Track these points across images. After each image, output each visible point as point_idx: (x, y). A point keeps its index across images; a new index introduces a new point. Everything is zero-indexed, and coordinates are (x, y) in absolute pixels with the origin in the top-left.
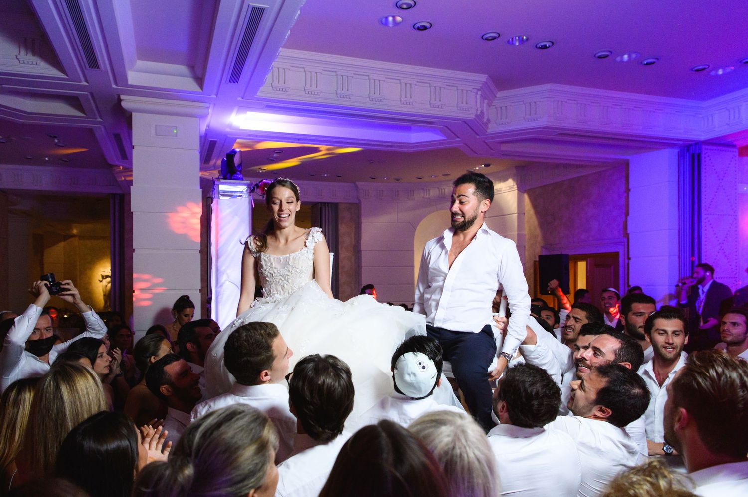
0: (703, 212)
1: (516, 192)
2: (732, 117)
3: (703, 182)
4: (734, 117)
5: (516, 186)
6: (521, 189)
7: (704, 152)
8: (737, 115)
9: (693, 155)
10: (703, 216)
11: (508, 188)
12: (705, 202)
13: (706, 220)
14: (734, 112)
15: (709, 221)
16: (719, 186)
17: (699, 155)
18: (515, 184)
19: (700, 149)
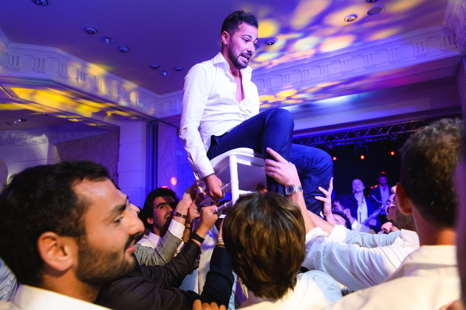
0: (159, 161)
1: (47, 144)
2: (172, 107)
3: (159, 143)
4: (173, 107)
5: (47, 140)
6: (51, 142)
7: (159, 126)
8: (175, 106)
9: (154, 127)
10: (159, 163)
11: (42, 141)
12: (160, 155)
13: (160, 166)
14: (173, 104)
15: (162, 166)
16: (167, 147)
17: (157, 127)
18: (47, 138)
19: (158, 124)
